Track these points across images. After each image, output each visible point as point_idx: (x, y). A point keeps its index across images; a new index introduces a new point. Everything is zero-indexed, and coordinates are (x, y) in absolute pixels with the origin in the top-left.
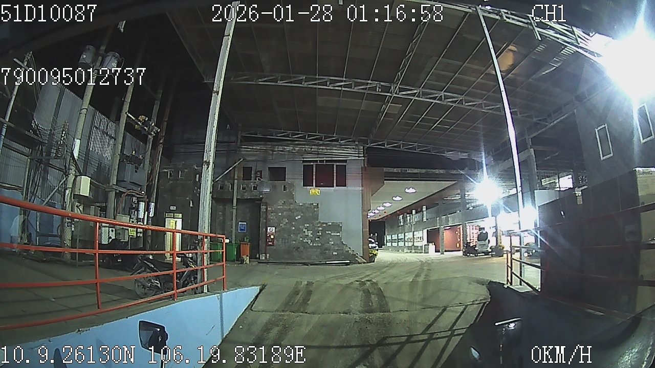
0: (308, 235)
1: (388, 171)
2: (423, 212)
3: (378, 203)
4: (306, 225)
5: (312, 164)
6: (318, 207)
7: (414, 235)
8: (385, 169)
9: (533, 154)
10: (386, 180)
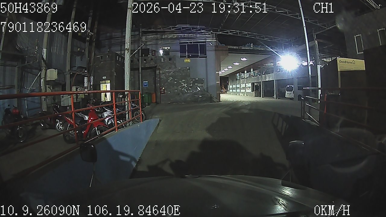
0: (184, 86)
1: (230, 48)
2: (251, 72)
3: (225, 66)
4: (183, 80)
5: (185, 44)
6: (190, 70)
7: (246, 86)
8: (229, 47)
9: (317, 44)
10: (229, 53)
